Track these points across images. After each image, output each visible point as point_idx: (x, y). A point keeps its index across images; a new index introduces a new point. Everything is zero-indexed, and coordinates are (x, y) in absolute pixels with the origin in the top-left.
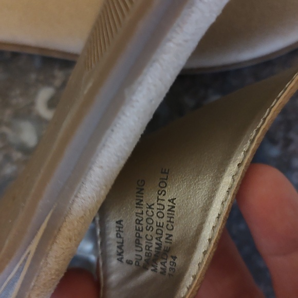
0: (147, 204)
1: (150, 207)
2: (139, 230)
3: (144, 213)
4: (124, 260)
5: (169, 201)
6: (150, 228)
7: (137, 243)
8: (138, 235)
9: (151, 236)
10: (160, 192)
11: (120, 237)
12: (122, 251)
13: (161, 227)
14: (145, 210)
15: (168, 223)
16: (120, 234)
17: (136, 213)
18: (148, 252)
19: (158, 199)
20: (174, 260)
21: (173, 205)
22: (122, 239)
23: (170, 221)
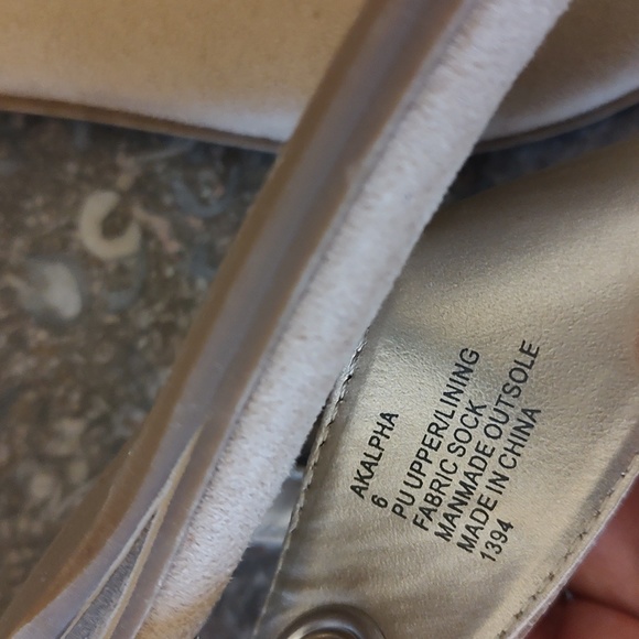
0: (470, 402)
1: (473, 410)
2: (430, 446)
3: (457, 416)
4: (367, 494)
5: (524, 411)
6: (457, 449)
7: (416, 469)
8: (422, 454)
9: (454, 464)
10: (507, 389)
11: (377, 446)
12: (369, 474)
13: (484, 454)
14: (460, 411)
15: (504, 452)
16: (379, 440)
17: (437, 412)
18: (435, 494)
19: (499, 401)
20: (506, 530)
21: (531, 422)
22: (378, 451)
23: (512, 451)
